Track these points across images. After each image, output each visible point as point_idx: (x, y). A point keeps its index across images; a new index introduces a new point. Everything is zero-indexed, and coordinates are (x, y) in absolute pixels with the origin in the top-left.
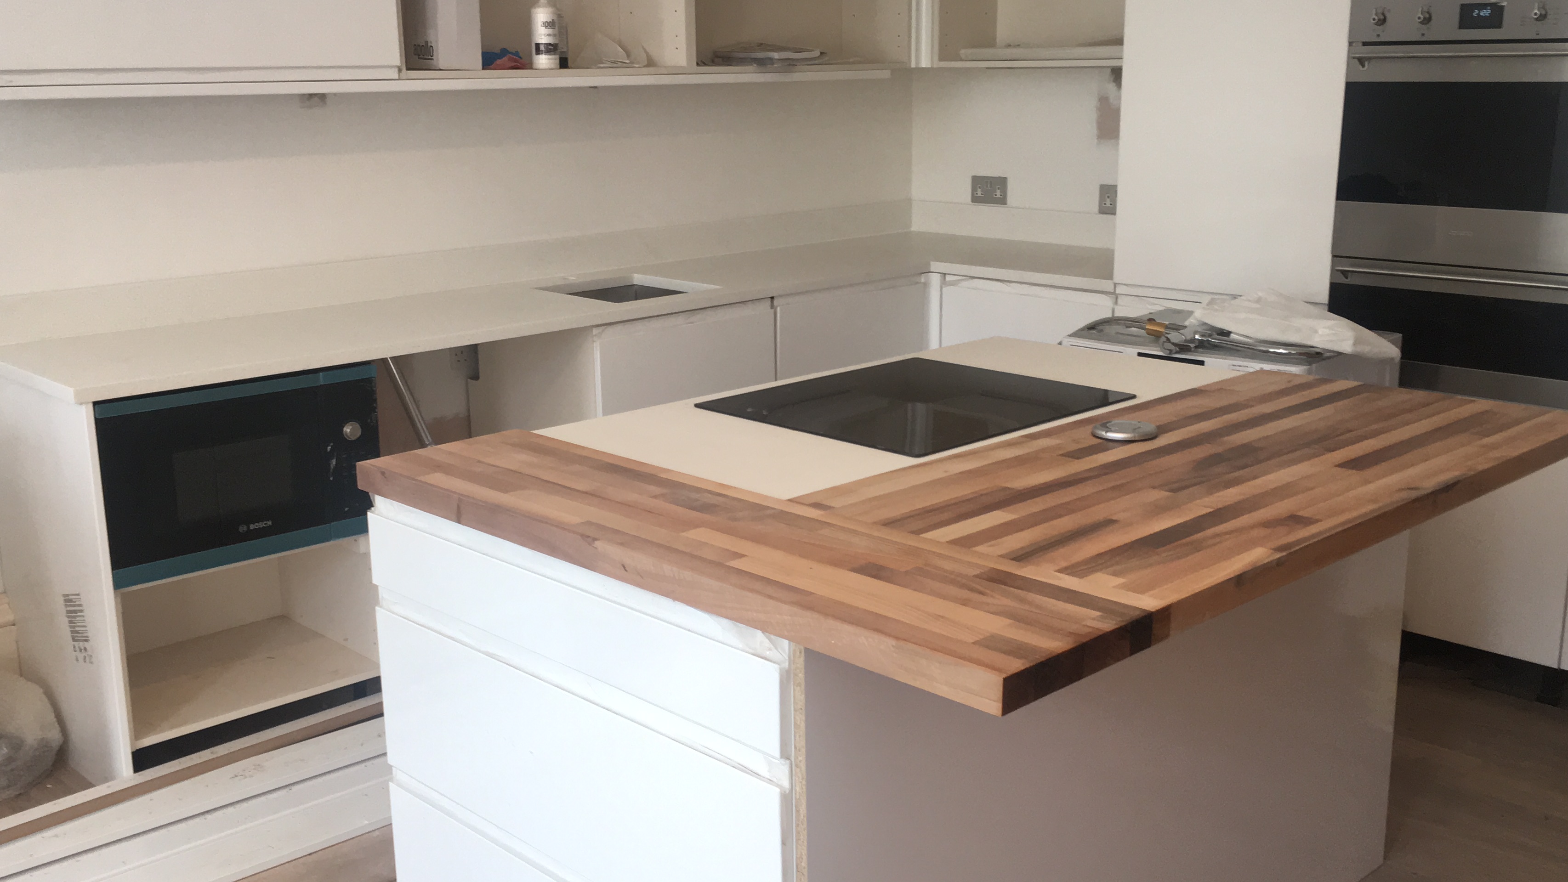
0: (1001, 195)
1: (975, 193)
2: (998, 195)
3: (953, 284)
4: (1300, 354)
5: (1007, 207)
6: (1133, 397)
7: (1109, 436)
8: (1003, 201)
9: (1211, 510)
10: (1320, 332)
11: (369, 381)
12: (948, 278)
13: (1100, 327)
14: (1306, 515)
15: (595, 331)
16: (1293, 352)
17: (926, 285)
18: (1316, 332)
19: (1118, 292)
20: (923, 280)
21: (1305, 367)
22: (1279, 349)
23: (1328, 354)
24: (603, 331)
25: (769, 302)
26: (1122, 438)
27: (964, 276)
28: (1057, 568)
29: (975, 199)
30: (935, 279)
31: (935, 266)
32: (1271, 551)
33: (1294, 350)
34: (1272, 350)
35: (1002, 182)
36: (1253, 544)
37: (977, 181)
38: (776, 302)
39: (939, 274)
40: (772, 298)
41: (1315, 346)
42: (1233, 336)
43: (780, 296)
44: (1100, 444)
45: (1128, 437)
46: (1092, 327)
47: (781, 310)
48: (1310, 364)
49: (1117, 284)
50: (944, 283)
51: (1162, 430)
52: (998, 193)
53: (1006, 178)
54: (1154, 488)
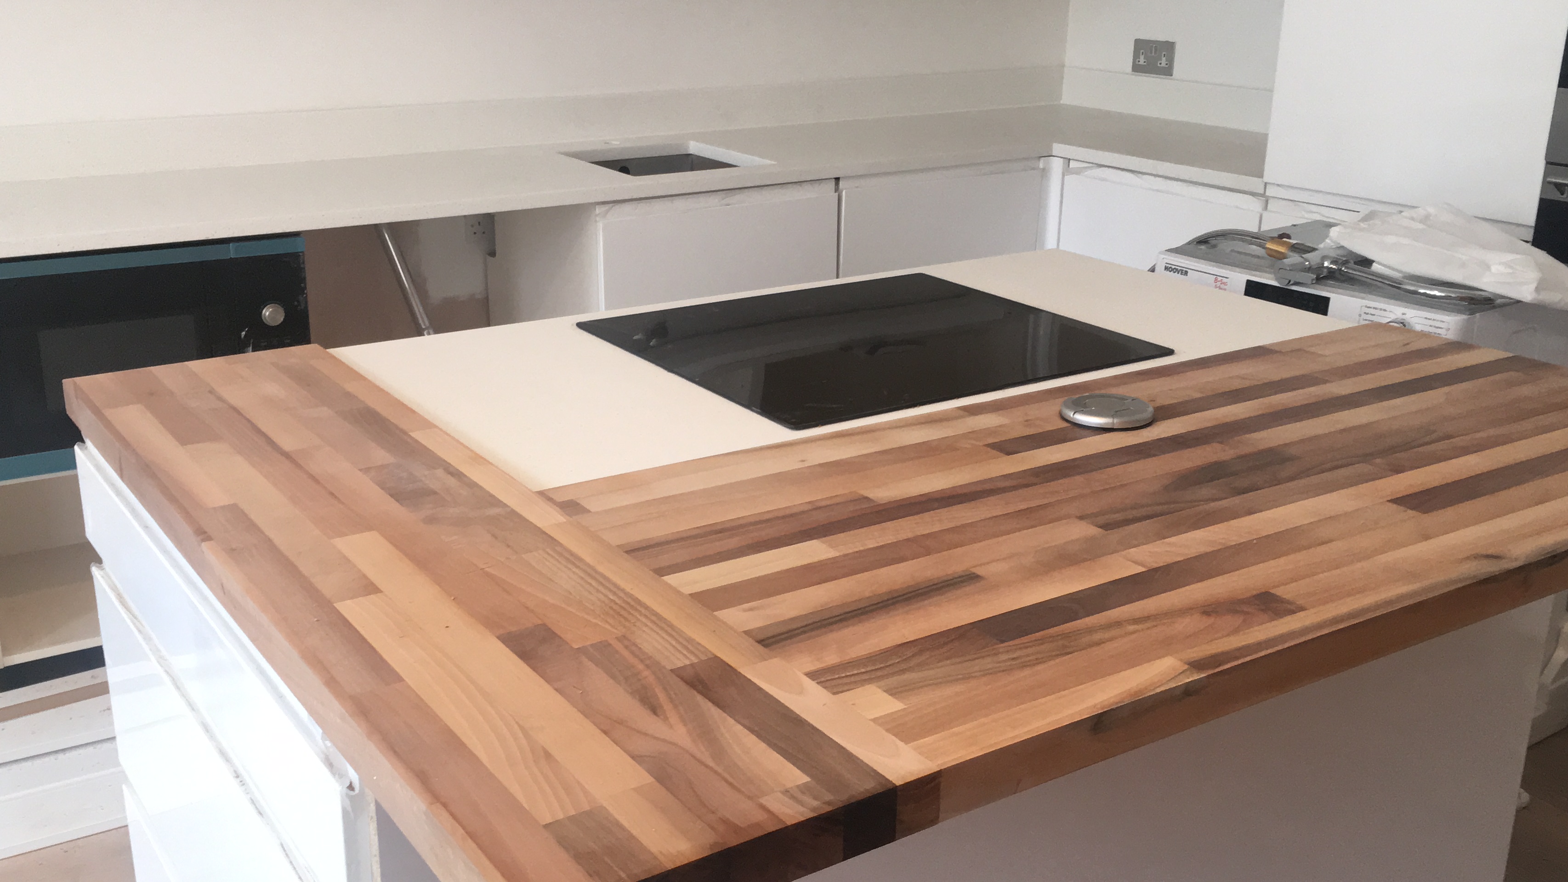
0: (1167, 64)
1: (1138, 60)
2: (1163, 65)
3: (1078, 172)
4: (1462, 299)
5: (1174, 80)
6: (1169, 352)
7: (1078, 420)
8: (1168, 71)
9: (1140, 569)
10: (1494, 269)
11: (296, 257)
12: (1073, 164)
13: (1213, 241)
14: (1287, 596)
15: (598, 210)
16: (1453, 295)
17: (1044, 173)
18: (1488, 267)
19: (1267, 194)
20: (1041, 166)
21: (1465, 317)
22: (1431, 289)
23: (1499, 301)
24: (611, 209)
25: (833, 182)
26: (1096, 424)
27: (1092, 163)
28: (811, 667)
29: (1137, 68)
30: (1056, 165)
31: (1058, 149)
32: (1186, 667)
33: (1455, 292)
34: (1422, 291)
35: (1168, 48)
36: (1166, 646)
37: (1141, 46)
38: (841, 183)
39: (1062, 159)
40: (837, 179)
41: (1485, 290)
42: (1375, 267)
43: (846, 178)
44: (1062, 429)
45: (1105, 423)
46: (1203, 241)
47: (846, 192)
48: (1472, 313)
49: (1269, 183)
50: (1067, 170)
51: (1163, 413)
52: (1164, 62)
53: (1173, 43)
54: (1081, 518)
